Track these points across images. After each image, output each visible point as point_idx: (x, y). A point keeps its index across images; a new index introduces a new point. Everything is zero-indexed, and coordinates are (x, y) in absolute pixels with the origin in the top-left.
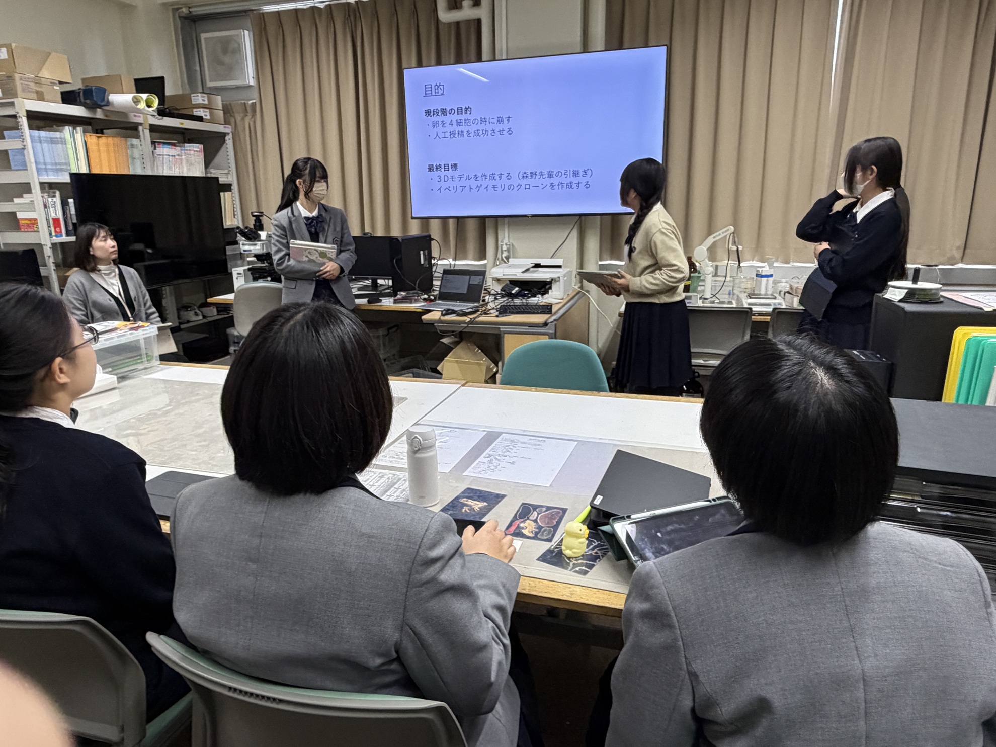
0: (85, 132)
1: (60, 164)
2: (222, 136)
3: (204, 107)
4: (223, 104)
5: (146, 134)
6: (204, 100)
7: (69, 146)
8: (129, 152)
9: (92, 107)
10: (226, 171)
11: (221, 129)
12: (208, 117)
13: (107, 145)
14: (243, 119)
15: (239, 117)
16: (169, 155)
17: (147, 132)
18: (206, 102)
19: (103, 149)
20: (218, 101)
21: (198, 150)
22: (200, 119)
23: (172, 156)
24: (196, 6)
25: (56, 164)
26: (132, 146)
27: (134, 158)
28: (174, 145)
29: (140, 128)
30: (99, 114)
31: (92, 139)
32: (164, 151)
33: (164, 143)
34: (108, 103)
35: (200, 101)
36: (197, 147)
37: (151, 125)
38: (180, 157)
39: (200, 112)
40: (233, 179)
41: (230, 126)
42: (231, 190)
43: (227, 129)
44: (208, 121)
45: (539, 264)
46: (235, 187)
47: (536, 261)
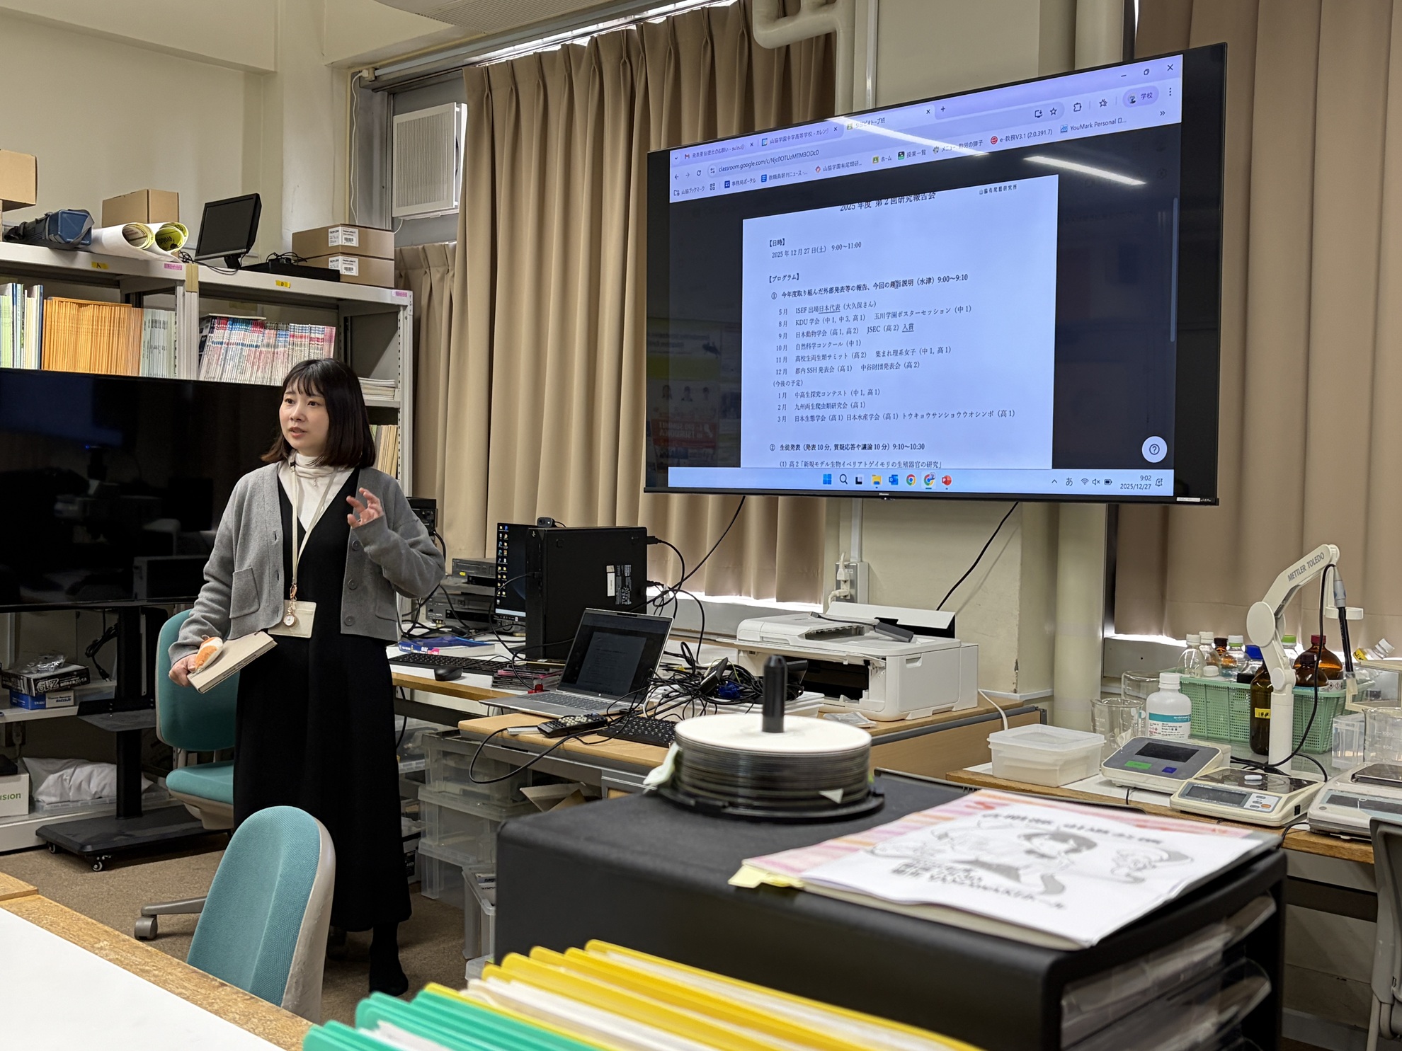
0: (45, 296)
2: (393, 310)
3: (347, 252)
5: (189, 302)
6: (351, 240)
8: (146, 335)
9: (69, 248)
10: (391, 383)
11: (390, 296)
12: (355, 273)
13: (96, 321)
14: (442, 279)
15: (436, 276)
16: (242, 344)
17: (194, 298)
18: (355, 243)
19: (86, 326)
20: (388, 244)
21: (321, 336)
22: (334, 276)
23: (252, 346)
24: (381, 67)
26: (154, 323)
27: (152, 348)
28: (263, 325)
29: (180, 290)
30: (82, 262)
31: (62, 309)
32: (234, 335)
33: (235, 321)
34: (97, 241)
35: (343, 242)
36: (323, 332)
38: (271, 350)
39: (338, 263)
40: (402, 399)
41: (409, 293)
42: (395, 422)
43: (404, 299)
44: (352, 281)
45: (893, 622)
46: (405, 416)
47: (888, 613)
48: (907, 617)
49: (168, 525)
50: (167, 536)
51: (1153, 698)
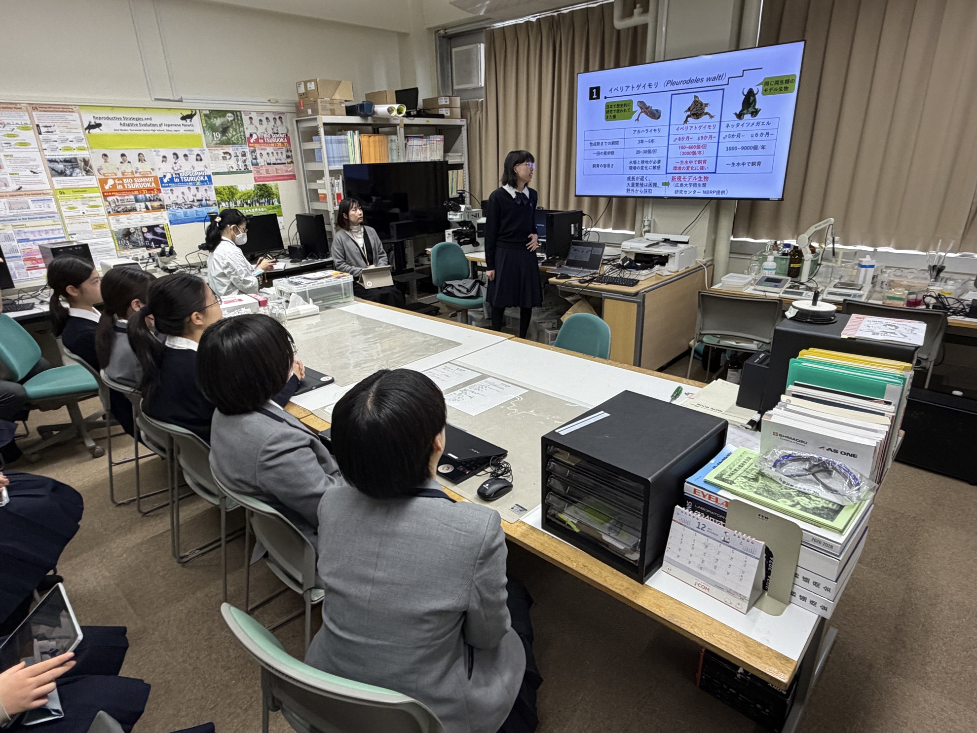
0: (360, 133)
1: (343, 157)
2: (460, 127)
3: (446, 107)
4: (461, 103)
5: (401, 131)
6: (446, 102)
7: (350, 144)
8: (389, 145)
9: (364, 116)
10: (460, 154)
11: (458, 122)
12: (449, 114)
13: (375, 142)
14: (475, 114)
15: (473, 113)
16: (417, 145)
17: (402, 130)
18: (448, 103)
19: (372, 144)
20: (457, 101)
21: (440, 140)
22: (442, 116)
23: (420, 145)
24: (449, 28)
25: (340, 157)
26: (392, 141)
27: (392, 150)
28: (422, 137)
29: (398, 127)
30: (370, 120)
31: (365, 138)
32: (415, 142)
33: (414, 137)
34: (374, 112)
35: (444, 103)
36: (440, 138)
37: (405, 125)
38: (425, 146)
39: (443, 111)
40: (464, 160)
41: (465, 120)
42: (462, 168)
43: (463, 122)
44: (448, 117)
45: (669, 240)
46: (466, 166)
47: (667, 237)
48: (673, 238)
49: (397, 210)
50: (397, 214)
51: (765, 264)
